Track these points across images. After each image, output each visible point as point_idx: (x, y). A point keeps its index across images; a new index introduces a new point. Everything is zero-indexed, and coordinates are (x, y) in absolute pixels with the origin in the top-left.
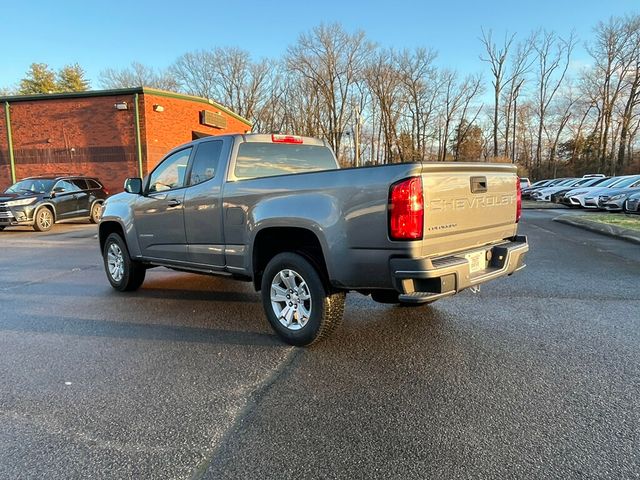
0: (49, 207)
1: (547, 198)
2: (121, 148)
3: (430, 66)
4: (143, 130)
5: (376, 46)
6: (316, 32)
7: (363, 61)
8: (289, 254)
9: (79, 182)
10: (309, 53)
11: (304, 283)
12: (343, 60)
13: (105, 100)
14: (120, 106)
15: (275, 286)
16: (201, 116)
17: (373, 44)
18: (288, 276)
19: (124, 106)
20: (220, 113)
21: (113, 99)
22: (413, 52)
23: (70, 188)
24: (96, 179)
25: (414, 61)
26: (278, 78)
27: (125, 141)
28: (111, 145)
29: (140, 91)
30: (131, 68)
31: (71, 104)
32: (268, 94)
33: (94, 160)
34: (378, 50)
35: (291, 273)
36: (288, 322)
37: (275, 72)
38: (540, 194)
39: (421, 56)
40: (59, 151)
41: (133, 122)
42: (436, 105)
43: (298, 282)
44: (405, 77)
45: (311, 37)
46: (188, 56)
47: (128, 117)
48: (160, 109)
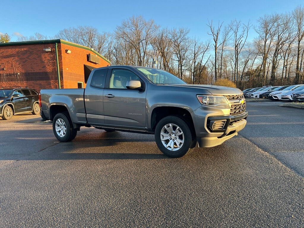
1: (256, 96)
2: (46, 73)
3: (186, 37)
4: (61, 63)
5: (159, 26)
6: (130, 20)
7: (155, 34)
9: (25, 92)
10: (127, 30)
12: (143, 34)
13: (38, 46)
14: (47, 50)
16: (88, 57)
19: (49, 50)
20: (96, 56)
21: (43, 46)
22: (178, 30)
24: (34, 90)
25: (178, 35)
27: (49, 69)
28: (41, 71)
29: (58, 42)
31: (17, 49)
33: (27, 80)
34: (161, 29)
38: (252, 95)
39: (181, 32)
40: (10, 75)
41: (54, 58)
42: (189, 55)
44: (175, 41)
45: (128, 22)
47: (52, 56)
48: (69, 52)
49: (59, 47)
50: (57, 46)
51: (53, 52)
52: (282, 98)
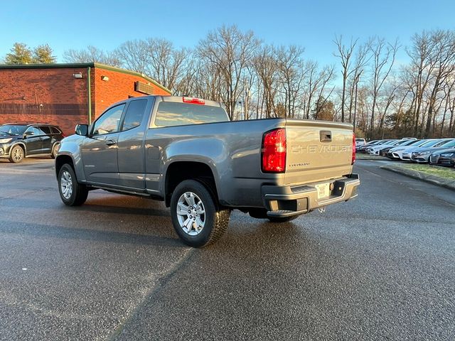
0: (21, 145)
1: (377, 153)
2: (77, 106)
3: (299, 59)
4: (93, 93)
5: (261, 41)
6: (220, 31)
7: (253, 53)
8: (191, 180)
9: (45, 129)
10: (215, 46)
11: (201, 202)
12: (238, 51)
13: (67, 71)
14: (77, 76)
15: (180, 204)
16: (136, 85)
17: (259, 40)
18: (189, 196)
19: (80, 76)
20: (149, 84)
21: (73, 70)
22: (287, 48)
23: (37, 133)
24: (57, 127)
25: (288, 54)
26: (192, 62)
27: (80, 101)
28: (69, 103)
29: (92, 66)
30: (87, 50)
31: (42, 72)
32: (185, 73)
33: (57, 113)
34: (263, 45)
35: (192, 194)
36: (188, 230)
37: (190, 57)
38: (372, 150)
39: (293, 51)
40: (31, 106)
41: (86, 87)
42: (302, 85)
43: (196, 201)
44: (282, 65)
45: (216, 34)
46: (129, 44)
47: (83, 84)
48: (106, 79)
49: (93, 73)
50: (89, 71)
51: (85, 78)
52: (403, 158)
